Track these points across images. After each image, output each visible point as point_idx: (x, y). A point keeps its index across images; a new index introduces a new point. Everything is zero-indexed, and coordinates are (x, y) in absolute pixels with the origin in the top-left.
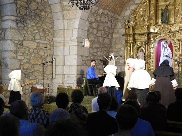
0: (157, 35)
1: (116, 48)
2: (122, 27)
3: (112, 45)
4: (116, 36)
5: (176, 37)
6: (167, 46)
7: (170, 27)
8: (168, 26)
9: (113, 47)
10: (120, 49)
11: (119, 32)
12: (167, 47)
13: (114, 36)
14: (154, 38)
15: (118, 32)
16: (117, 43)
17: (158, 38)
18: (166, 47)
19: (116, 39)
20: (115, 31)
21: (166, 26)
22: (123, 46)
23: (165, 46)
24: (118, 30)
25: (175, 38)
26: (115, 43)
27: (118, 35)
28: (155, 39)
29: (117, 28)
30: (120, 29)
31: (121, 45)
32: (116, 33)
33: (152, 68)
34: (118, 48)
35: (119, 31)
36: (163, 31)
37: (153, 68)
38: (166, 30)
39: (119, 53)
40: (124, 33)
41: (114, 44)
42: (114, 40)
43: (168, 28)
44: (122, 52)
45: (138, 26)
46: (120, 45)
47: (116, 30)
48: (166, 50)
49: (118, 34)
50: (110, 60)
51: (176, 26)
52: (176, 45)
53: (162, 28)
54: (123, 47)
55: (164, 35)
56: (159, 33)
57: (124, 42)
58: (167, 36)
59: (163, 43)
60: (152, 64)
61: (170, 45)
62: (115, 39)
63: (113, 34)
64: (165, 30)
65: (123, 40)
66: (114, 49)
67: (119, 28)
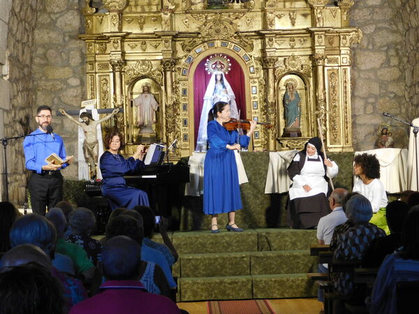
0: (198, 41)
1: (47, 80)
2: (68, 10)
3: (34, 67)
4: (46, 38)
5: (252, 49)
6: (222, 75)
7: (236, 18)
8: (229, 16)
9: (37, 76)
10: (65, 81)
11: (58, 24)
12: (222, 79)
13: (37, 37)
14: (189, 51)
15: (52, 25)
16: (52, 61)
17: (201, 51)
18: (219, 78)
19: (47, 46)
20: (39, 20)
21: (225, 17)
22: (74, 72)
23: (216, 76)
24: (52, 16)
25: (252, 53)
26: (43, 62)
27: (53, 35)
28: (191, 53)
29: (49, 9)
30: (61, 13)
31: (67, 68)
32: (44, 26)
33: (183, 143)
34: (58, 80)
35: (56, 22)
36: (218, 32)
37: (186, 145)
38: (225, 27)
39: (59, 99)
40: (77, 28)
41: (42, 66)
42: (40, 51)
43: (231, 23)
44: (71, 93)
45: (134, 10)
46: (61, 70)
47: (46, 16)
48: (220, 87)
49: (54, 30)
50: (87, 123)
51: (252, 18)
52: (254, 75)
53: (214, 21)
54: (75, 77)
55: (218, 43)
56: (204, 34)
57: (75, 60)
58: (228, 47)
59: (209, 66)
60: (182, 133)
61: (229, 72)
62: (43, 46)
63: (36, 32)
64: (222, 27)
65: (72, 52)
66: (42, 83)
67: (57, 10)
